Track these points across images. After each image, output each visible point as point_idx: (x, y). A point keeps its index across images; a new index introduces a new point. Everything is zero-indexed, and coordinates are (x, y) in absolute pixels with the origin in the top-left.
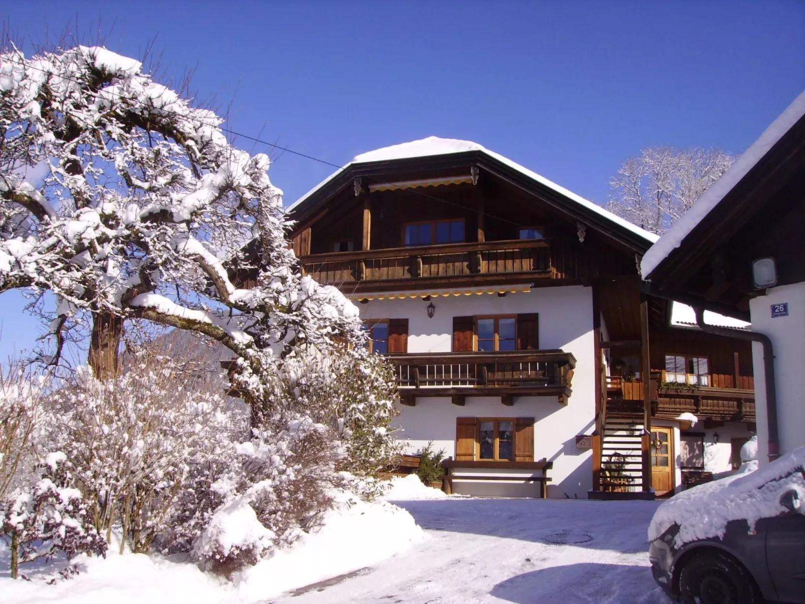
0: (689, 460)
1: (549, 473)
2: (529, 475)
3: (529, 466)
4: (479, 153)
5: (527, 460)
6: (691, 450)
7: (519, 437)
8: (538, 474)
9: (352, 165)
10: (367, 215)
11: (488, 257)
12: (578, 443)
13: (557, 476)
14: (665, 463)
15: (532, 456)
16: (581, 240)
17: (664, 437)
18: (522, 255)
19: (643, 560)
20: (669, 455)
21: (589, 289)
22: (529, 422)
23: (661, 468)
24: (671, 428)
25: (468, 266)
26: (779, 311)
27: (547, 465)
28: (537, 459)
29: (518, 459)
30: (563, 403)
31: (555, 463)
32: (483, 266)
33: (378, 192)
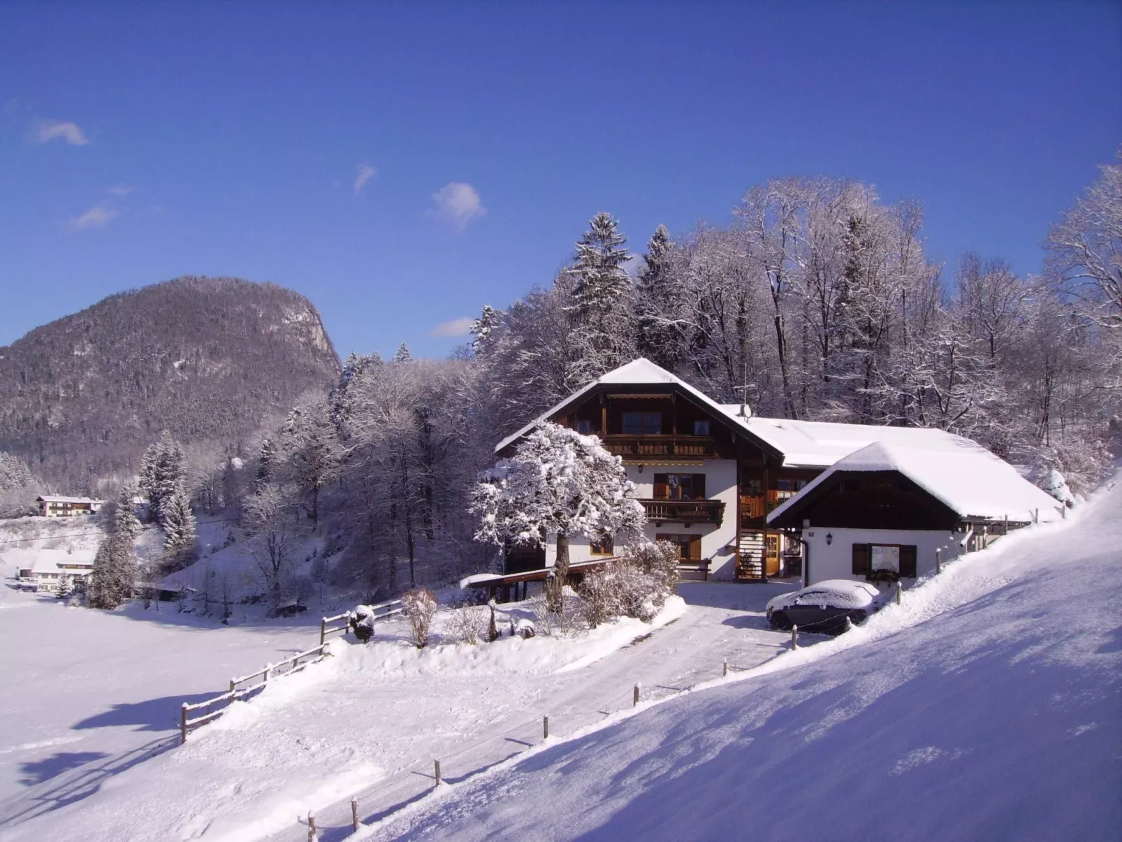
0: (789, 550)
1: (709, 566)
2: (697, 567)
3: (699, 562)
4: (677, 385)
5: (698, 559)
6: (791, 543)
7: (693, 545)
8: (703, 567)
9: (599, 385)
10: (604, 411)
11: (679, 444)
12: (726, 550)
13: (714, 568)
14: (774, 555)
15: (700, 557)
16: (734, 441)
17: (774, 540)
18: (698, 444)
19: (764, 614)
20: (777, 551)
21: (736, 461)
22: (699, 537)
23: (772, 559)
24: (779, 534)
25: (668, 449)
26: (811, 535)
27: (708, 561)
28: (702, 558)
29: (692, 558)
30: (718, 527)
31: (713, 560)
32: (676, 449)
33: (613, 399)
